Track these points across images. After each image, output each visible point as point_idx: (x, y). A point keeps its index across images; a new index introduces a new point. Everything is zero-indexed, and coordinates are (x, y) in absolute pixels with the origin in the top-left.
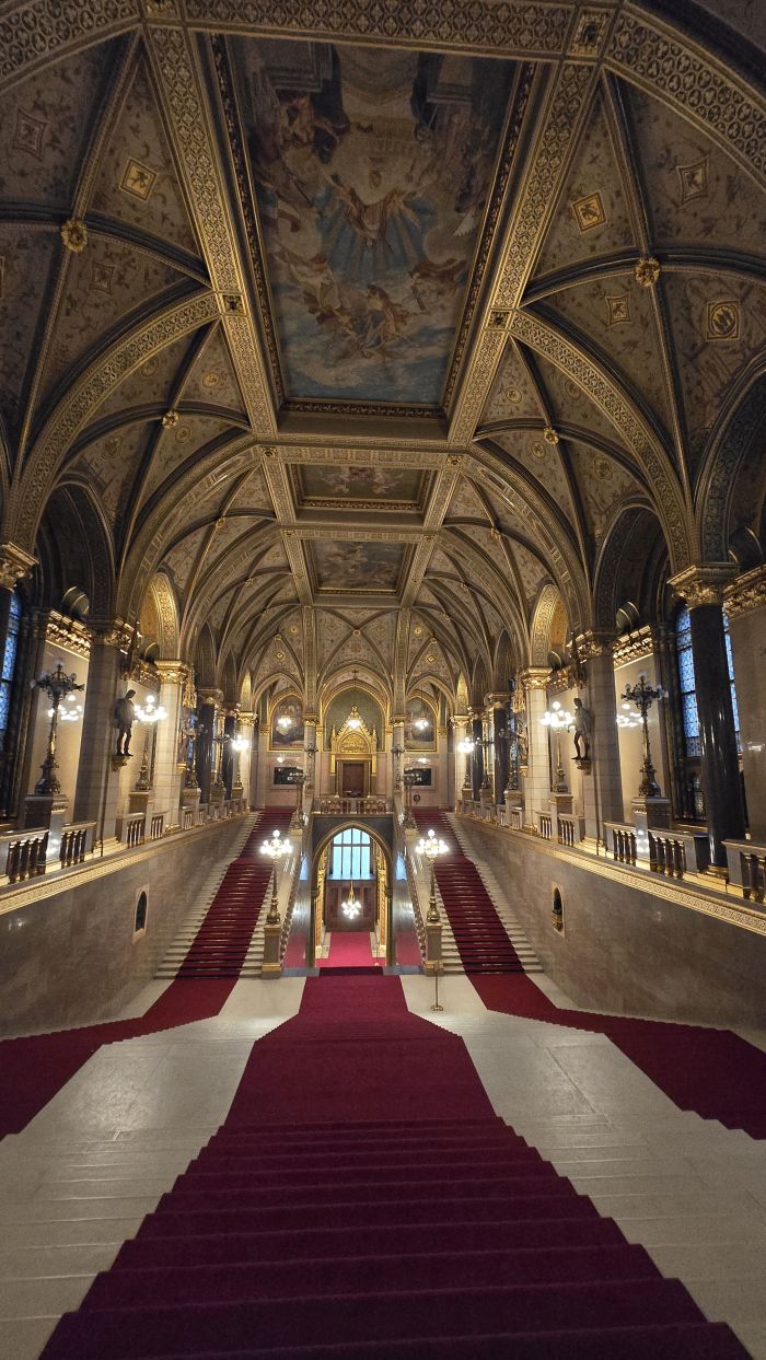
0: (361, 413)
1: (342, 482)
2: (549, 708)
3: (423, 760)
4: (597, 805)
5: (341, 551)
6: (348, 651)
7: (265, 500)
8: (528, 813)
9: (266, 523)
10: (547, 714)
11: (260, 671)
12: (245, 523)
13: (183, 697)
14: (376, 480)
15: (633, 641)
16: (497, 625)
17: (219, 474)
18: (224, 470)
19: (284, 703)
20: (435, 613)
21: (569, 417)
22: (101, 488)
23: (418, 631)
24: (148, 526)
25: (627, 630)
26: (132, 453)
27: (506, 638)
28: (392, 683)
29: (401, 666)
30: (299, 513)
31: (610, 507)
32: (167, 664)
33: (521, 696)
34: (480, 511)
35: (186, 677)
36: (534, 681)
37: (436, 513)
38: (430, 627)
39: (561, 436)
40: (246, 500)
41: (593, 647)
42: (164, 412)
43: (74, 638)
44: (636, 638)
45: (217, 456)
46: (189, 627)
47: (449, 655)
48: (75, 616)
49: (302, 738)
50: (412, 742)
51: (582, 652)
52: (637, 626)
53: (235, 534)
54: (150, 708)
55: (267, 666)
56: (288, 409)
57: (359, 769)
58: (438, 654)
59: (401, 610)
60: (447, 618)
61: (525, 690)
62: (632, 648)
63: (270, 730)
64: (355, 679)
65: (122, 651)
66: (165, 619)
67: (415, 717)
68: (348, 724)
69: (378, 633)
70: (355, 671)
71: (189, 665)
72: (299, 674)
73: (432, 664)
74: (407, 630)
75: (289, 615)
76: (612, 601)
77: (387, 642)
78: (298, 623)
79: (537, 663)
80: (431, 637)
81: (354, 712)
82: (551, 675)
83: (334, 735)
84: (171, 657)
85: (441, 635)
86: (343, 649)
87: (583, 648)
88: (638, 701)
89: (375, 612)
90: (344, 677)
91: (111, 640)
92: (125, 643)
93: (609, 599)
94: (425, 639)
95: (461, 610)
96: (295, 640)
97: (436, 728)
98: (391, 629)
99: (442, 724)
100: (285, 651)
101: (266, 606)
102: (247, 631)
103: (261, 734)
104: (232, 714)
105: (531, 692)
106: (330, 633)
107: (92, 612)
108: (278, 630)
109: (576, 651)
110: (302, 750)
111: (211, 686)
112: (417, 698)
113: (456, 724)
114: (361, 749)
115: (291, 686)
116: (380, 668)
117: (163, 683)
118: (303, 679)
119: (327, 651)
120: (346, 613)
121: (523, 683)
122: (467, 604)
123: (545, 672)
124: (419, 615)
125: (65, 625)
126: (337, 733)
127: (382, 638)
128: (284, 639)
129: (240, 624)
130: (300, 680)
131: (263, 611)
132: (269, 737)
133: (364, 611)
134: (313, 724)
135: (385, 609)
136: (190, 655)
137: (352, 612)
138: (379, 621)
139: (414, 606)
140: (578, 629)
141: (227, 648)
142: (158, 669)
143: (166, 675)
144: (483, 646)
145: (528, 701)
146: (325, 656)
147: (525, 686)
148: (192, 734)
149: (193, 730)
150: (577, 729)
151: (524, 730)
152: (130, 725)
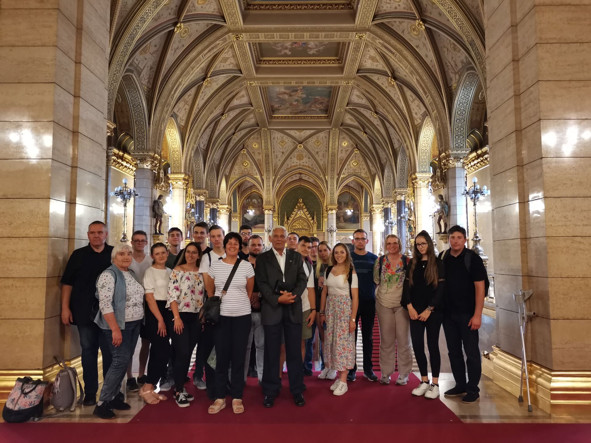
0: (297, 9)
1: (286, 48)
5: (287, 91)
6: (295, 159)
7: (235, 63)
9: (235, 78)
11: (232, 176)
12: (222, 79)
13: (186, 197)
14: (309, 46)
15: (478, 156)
16: (398, 141)
17: (207, 53)
18: (209, 51)
19: (249, 197)
20: (356, 131)
21: (431, 13)
22: (139, 73)
23: (345, 144)
24: (165, 92)
25: (476, 149)
26: (156, 49)
28: (327, 182)
29: (333, 170)
30: (257, 70)
31: (460, 69)
32: (176, 176)
33: (411, 192)
34: (381, 65)
35: (187, 184)
36: (420, 182)
37: (350, 67)
38: (354, 141)
39: (426, 25)
40: (222, 64)
41: (450, 161)
42: (175, 24)
43: (124, 163)
44: (480, 155)
45: (206, 43)
46: (188, 151)
47: (368, 161)
48: (125, 150)
49: (263, 222)
50: (342, 224)
51: (444, 165)
52: (481, 147)
53: (215, 87)
55: (237, 172)
56: (249, 9)
58: (359, 161)
59: (332, 129)
60: (365, 135)
61: (414, 188)
62: (478, 161)
63: (240, 217)
64: (300, 179)
65: (154, 171)
66: (173, 146)
67: (345, 206)
68: (296, 212)
69: (315, 146)
70: (300, 174)
71: (189, 175)
72: (259, 177)
73: (355, 168)
74: (337, 143)
75: (251, 136)
76: (464, 130)
77: (322, 152)
78: (258, 141)
79: (422, 169)
80: (354, 148)
81: (300, 203)
82: (432, 178)
83: (286, 220)
84: (178, 171)
85: (362, 147)
86: (291, 158)
87: (445, 162)
88: (471, 197)
89: (312, 131)
90: (292, 178)
91: (148, 165)
92: (156, 166)
93: (462, 129)
94: (350, 149)
95: (373, 130)
96: (256, 152)
97: (361, 213)
98: (325, 143)
99: (366, 211)
100: (249, 161)
101: (235, 131)
102: (223, 149)
103: (233, 220)
104: (215, 206)
105: (418, 189)
106: (281, 147)
107: (136, 148)
108: (244, 146)
109: (440, 164)
110: (263, 231)
111: (201, 188)
112: (346, 191)
113: (374, 210)
114: (306, 230)
115: (254, 185)
116: (318, 171)
117: (173, 188)
118: (263, 180)
119: (280, 160)
120: (292, 133)
121: (413, 183)
122: (378, 127)
123: (428, 175)
124: (345, 133)
125: (120, 156)
126: (288, 219)
127: (319, 150)
128: (248, 152)
129: (219, 145)
130: (261, 181)
131: (234, 134)
132: (239, 222)
133: (305, 131)
134: (271, 212)
135: (319, 129)
136: (189, 169)
137: (296, 132)
138: (316, 137)
139: (341, 126)
140: (442, 149)
141: (211, 162)
142: (170, 179)
143: (175, 183)
144: (390, 156)
145: (416, 195)
146: (278, 164)
147: (414, 185)
148: (192, 221)
149: (193, 218)
150: (439, 214)
151: (413, 215)
152: (161, 216)
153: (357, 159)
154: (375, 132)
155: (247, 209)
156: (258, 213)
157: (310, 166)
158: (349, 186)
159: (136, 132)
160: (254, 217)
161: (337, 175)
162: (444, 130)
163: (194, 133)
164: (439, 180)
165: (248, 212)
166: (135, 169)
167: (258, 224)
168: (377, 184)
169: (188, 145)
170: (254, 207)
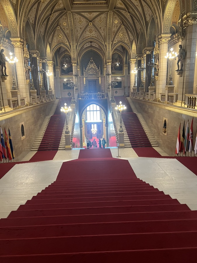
2: (169, 51)
3: (119, 78)
4: (183, 88)
6: (88, 33)
8: (157, 94)
10: (168, 53)
11: (53, 43)
13: (24, 53)
16: (149, 15)
19: (64, 57)
20: (123, 12)
23: (116, 22)
27: (153, 21)
28: (106, 46)
29: (109, 39)
32: (15, 39)
33: (158, 47)
35: (23, 45)
36: (163, 40)
38: (122, 19)
41: (190, 21)
46: (21, 22)
47: (129, 32)
49: (72, 71)
50: (114, 71)
51: (185, 24)
54: (11, 57)
55: (55, 41)
57: (95, 83)
58: (124, 33)
59: (109, 12)
61: (159, 44)
63: (60, 68)
64: (91, 46)
66: (10, 19)
68: (89, 65)
69: (99, 24)
70: (91, 42)
71: (23, 39)
72: (68, 44)
73: (122, 37)
74: (111, 21)
77: (103, 28)
78: (66, 21)
79: (165, 32)
80: (121, 24)
81: (91, 59)
82: (170, 37)
83: (84, 70)
84: (16, 36)
85: (126, 23)
86: (86, 32)
89: (97, 13)
90: (86, 45)
94: (119, 25)
96: (65, 28)
97: (124, 65)
98: (105, 21)
99: (126, 63)
100: (62, 34)
101: (52, 12)
102: (45, 25)
103: (56, 70)
104: (44, 61)
105: (162, 45)
106: (79, 24)
108: (58, 24)
109: (182, 23)
110: (72, 76)
111: (33, 49)
112: (116, 52)
113: (131, 62)
114: (95, 75)
115: (66, 50)
116: (101, 40)
117: (15, 48)
118: (70, 46)
119: (79, 33)
120: (85, 14)
122: (137, 7)
123: (168, 35)
124: (117, 14)
126: (85, 69)
127: (101, 26)
128: (61, 28)
129: (42, 21)
130: (69, 47)
131: (51, 14)
132: (60, 71)
133: (93, 13)
134: (76, 65)
135: (102, 11)
136: (23, 34)
137: (88, 14)
138: (99, 18)
139: (114, 9)
140: (184, 13)
141: (38, 33)
142: (11, 41)
143: (15, 44)
144: (143, 26)
145: (160, 49)
146: (78, 36)
147: (159, 42)
148: (29, 68)
150: (179, 58)
152: (5, 64)
155: (63, 63)
156: (69, 66)
157: (97, 37)
158: (118, 49)
160: (67, 68)
161: (112, 42)
163: (23, 10)
164: (180, 35)
165: (64, 66)
167: (69, 72)
169: (20, 18)
170: (67, 63)
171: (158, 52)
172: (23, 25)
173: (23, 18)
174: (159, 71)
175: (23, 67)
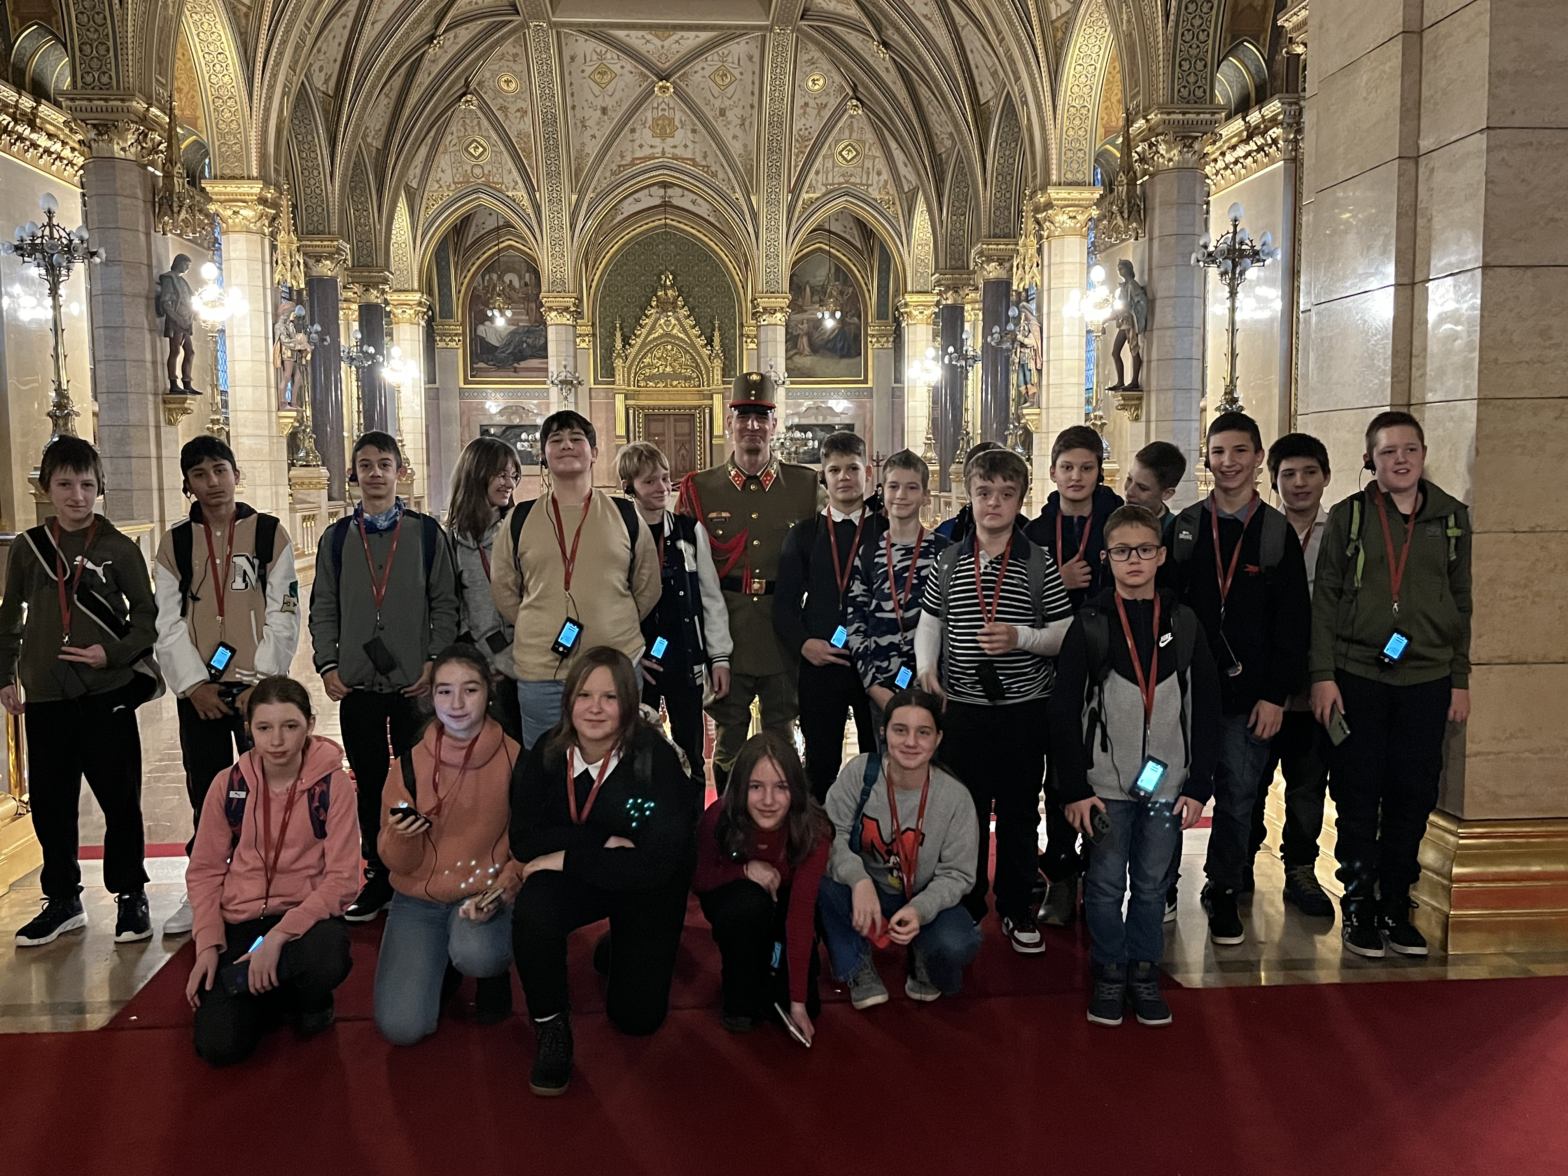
3: (838, 404)
6: (645, 135)
10: (1080, 292)
11: (432, 185)
13: (274, 263)
15: (1251, 133)
16: (994, 74)
19: (490, 267)
20: (854, 39)
23: (815, 83)
25: (1243, 107)
27: (1010, 110)
28: (755, 216)
29: (774, 175)
32: (231, 188)
33: (1033, 251)
35: (276, 217)
36: (1061, 218)
38: (845, 74)
41: (1162, 149)
43: (42, 140)
44: (1257, 127)
46: (270, 98)
47: (893, 145)
48: (39, 92)
49: (543, 352)
50: (806, 361)
51: (1140, 159)
52: (1261, 100)
54: (211, 290)
55: (447, 178)
57: (684, 427)
58: (864, 142)
59: (771, 29)
60: (883, 53)
61: (1041, 237)
62: (1248, 148)
63: (464, 334)
64: (666, 205)
65: (150, 169)
66: (214, 79)
67: (816, 298)
68: (653, 318)
69: (716, 91)
70: (665, 185)
71: (278, 188)
72: (526, 196)
73: (850, 168)
74: (788, 80)
75: (492, 47)
76: (1210, 42)
77: (738, 111)
78: (517, 68)
79: (1069, 176)
80: (846, 99)
81: (665, 287)
82: (1098, 203)
83: (619, 344)
84: (238, 172)
85: (872, 94)
86: (633, 131)
87: (1144, 150)
88: (1222, 269)
89: (704, 36)
90: (637, 201)
91: (126, 145)
92: (155, 150)
93: (1202, 37)
94: (833, 103)
95: (911, 35)
96: (512, 108)
97: (867, 324)
98: (748, 78)
99: (881, 315)
100: (488, 138)
101: (436, 28)
102: (394, 95)
103: (441, 344)
104: (374, 296)
105: (1054, 242)
106: (596, 89)
107: (80, 84)
108: (467, 84)
109: (1129, 155)
110: (544, 383)
111: (322, 232)
112: (820, 249)
113: (909, 314)
114: (687, 379)
115: (508, 225)
116: (724, 179)
117: (226, 232)
118: (537, 208)
119: (594, 136)
120: (634, 39)
121: (1038, 222)
122: (928, 25)
123: (1086, 195)
124: (817, 43)
125: (24, 114)
126: (626, 341)
127: (728, 103)
128: (484, 107)
129: (378, 77)
130: (530, 211)
131: (432, 38)
132: (460, 351)
133: (679, 34)
134: (567, 319)
135: (729, 27)
136: (277, 162)
137: (649, 37)
138: (716, 57)
139: (802, 18)
140: (1138, 106)
141: (354, 140)
142: (211, 200)
143: (229, 212)
144: (964, 128)
145: (1046, 263)
146: (587, 150)
147: (1041, 227)
148: (299, 347)
149: (301, 336)
150: (1119, 326)
151: (1035, 328)
152: (189, 331)
153: (854, 136)
154: (917, 42)
155: (487, 305)
156: (524, 321)
157: (698, 159)
158: (830, 232)
159: (75, 25)
160: (513, 333)
161: (789, 192)
162: (1144, 39)
163: (287, 32)
164: (1121, 213)
165: (491, 319)
166: (80, 161)
167: (524, 359)
168: (921, 221)
169: (268, 74)
170: (510, 301)
171: (1038, 279)
172: (281, 110)
173: (281, 78)
174: (1044, 382)
175: (267, 338)
